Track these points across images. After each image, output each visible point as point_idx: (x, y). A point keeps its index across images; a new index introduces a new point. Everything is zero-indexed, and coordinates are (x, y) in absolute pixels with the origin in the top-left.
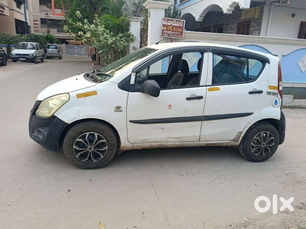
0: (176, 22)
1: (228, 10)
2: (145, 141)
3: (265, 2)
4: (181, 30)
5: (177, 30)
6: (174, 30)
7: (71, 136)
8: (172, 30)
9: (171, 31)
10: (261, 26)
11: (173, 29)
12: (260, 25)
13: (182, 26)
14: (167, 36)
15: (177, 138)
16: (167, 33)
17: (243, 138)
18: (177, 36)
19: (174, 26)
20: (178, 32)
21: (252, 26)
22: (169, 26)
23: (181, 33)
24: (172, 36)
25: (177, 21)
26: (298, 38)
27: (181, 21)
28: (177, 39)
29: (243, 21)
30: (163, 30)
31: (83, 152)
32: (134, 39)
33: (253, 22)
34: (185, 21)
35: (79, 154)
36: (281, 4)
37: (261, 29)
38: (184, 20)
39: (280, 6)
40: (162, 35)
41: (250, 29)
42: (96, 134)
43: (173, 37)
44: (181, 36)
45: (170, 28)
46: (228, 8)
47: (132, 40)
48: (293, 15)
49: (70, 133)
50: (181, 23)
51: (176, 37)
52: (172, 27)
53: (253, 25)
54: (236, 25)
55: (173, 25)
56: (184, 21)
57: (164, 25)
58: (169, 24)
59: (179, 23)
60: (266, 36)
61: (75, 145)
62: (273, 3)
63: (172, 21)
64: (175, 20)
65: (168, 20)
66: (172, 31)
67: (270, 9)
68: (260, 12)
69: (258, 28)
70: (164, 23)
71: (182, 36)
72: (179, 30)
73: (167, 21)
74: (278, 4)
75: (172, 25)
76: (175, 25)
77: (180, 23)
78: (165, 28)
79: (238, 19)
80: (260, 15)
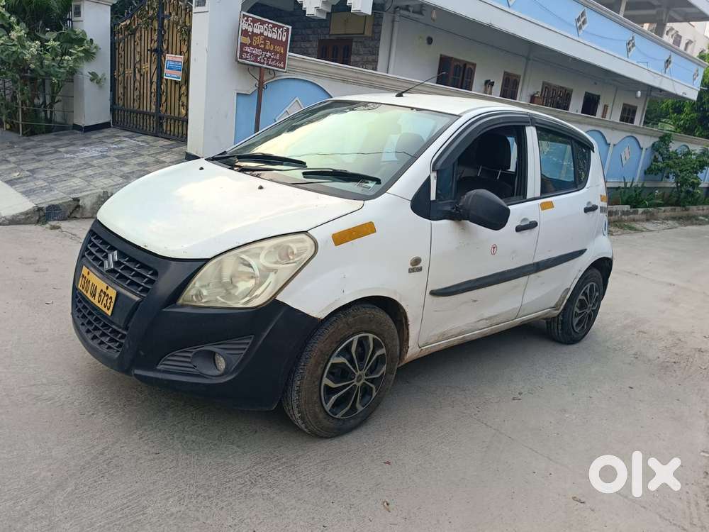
0: (271, 28)
1: (318, 10)
2: (443, 336)
3: (384, 4)
4: (282, 51)
5: (274, 48)
6: (267, 47)
7: (322, 351)
8: (262, 46)
9: (261, 48)
10: (378, 55)
11: (265, 44)
12: (375, 52)
13: (284, 39)
14: (252, 61)
15: (490, 318)
16: (252, 54)
17: (568, 300)
18: (273, 63)
19: (267, 38)
20: (276, 53)
21: (356, 52)
22: (257, 35)
23: (283, 58)
24: (263, 63)
25: (274, 26)
26: (437, 83)
27: (283, 27)
28: (273, 70)
29: (332, 38)
30: (243, 45)
31: (342, 392)
32: (94, 51)
33: (359, 44)
34: (290, 27)
35: (334, 398)
36: (412, 15)
37: (377, 62)
38: (288, 26)
39: (408, 17)
40: (241, 57)
41: (352, 57)
42: (371, 336)
43: (265, 66)
44: (282, 65)
45: (257, 41)
46: (319, 5)
47: (89, 55)
48: (430, 41)
49: (319, 345)
50: (282, 31)
51: (270, 65)
52: (264, 40)
53: (358, 50)
54: (315, 44)
55: (265, 34)
56: (288, 29)
57: (245, 33)
58: (256, 31)
59: (277, 30)
60: (388, 73)
61: (327, 377)
62: (398, 9)
63: (263, 23)
64: (271, 23)
65: (254, 21)
66: (264, 50)
67: (393, 21)
68: (374, 25)
69: (370, 58)
70: (245, 27)
71: (284, 65)
72: (279, 49)
73: (251, 21)
74: (406, 13)
75: (262, 34)
76: (270, 35)
77: (279, 32)
78: (248, 41)
79: (319, 31)
80: (373, 32)
